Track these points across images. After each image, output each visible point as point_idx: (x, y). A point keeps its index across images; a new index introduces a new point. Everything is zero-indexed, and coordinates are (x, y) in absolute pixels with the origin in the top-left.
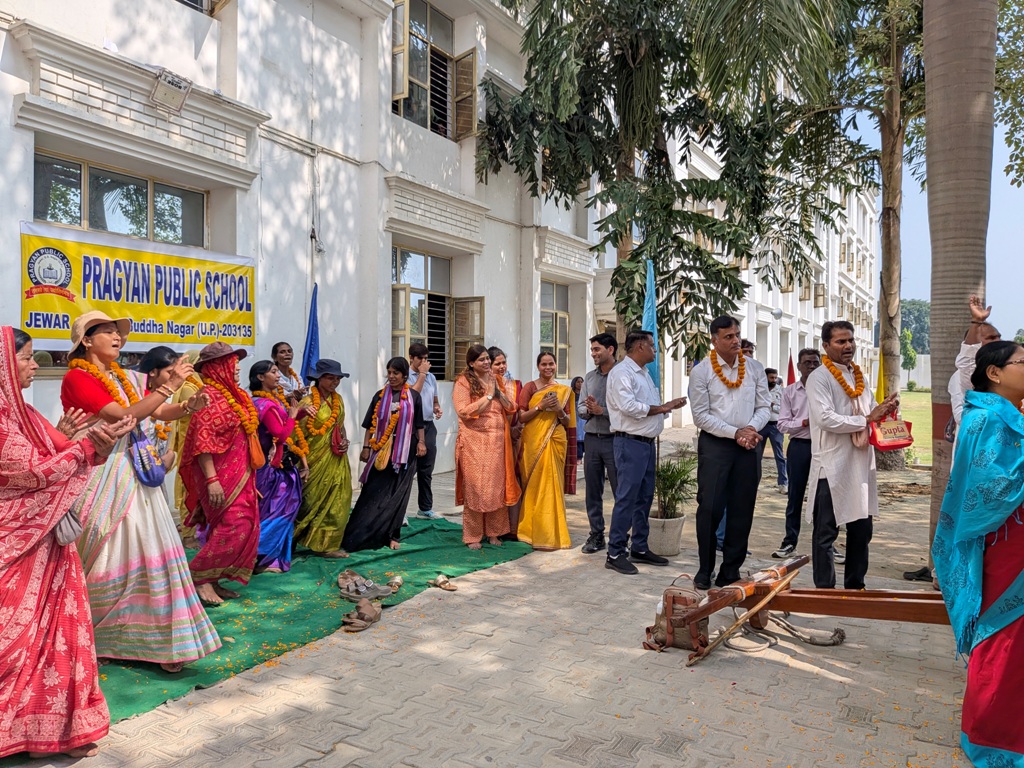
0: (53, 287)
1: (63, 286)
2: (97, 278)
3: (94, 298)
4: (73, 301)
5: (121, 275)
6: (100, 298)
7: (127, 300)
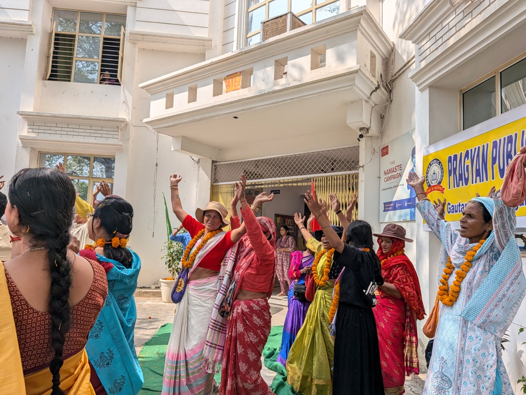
0: (436, 186)
1: (440, 183)
2: (455, 170)
3: (454, 187)
4: (443, 193)
5: (468, 162)
6: (457, 187)
7: (473, 183)
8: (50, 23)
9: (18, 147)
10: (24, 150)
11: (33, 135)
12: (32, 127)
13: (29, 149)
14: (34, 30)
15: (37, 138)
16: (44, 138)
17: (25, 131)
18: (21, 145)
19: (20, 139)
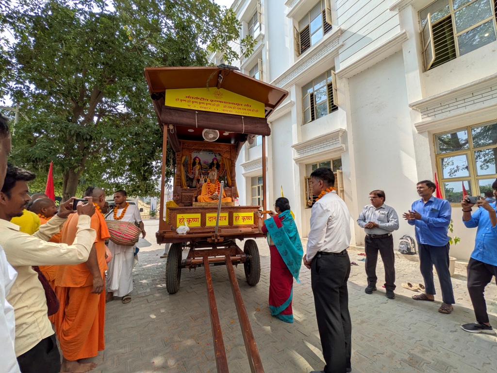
8: (418, 25)
9: (414, 135)
10: (421, 136)
11: (429, 119)
12: (426, 113)
13: (427, 133)
14: (408, 36)
15: (435, 120)
16: (444, 117)
17: (420, 119)
18: (417, 132)
19: (416, 127)
